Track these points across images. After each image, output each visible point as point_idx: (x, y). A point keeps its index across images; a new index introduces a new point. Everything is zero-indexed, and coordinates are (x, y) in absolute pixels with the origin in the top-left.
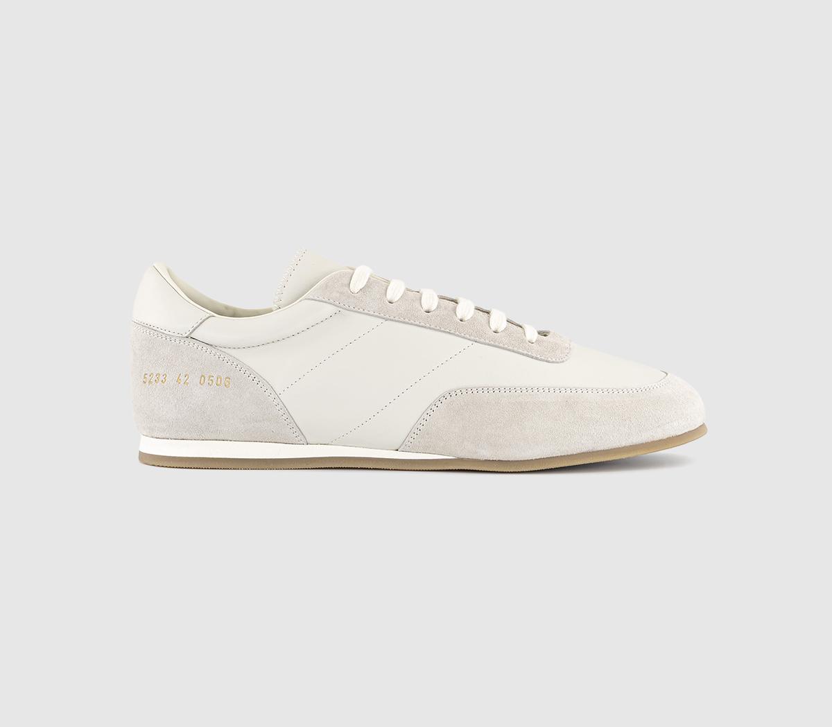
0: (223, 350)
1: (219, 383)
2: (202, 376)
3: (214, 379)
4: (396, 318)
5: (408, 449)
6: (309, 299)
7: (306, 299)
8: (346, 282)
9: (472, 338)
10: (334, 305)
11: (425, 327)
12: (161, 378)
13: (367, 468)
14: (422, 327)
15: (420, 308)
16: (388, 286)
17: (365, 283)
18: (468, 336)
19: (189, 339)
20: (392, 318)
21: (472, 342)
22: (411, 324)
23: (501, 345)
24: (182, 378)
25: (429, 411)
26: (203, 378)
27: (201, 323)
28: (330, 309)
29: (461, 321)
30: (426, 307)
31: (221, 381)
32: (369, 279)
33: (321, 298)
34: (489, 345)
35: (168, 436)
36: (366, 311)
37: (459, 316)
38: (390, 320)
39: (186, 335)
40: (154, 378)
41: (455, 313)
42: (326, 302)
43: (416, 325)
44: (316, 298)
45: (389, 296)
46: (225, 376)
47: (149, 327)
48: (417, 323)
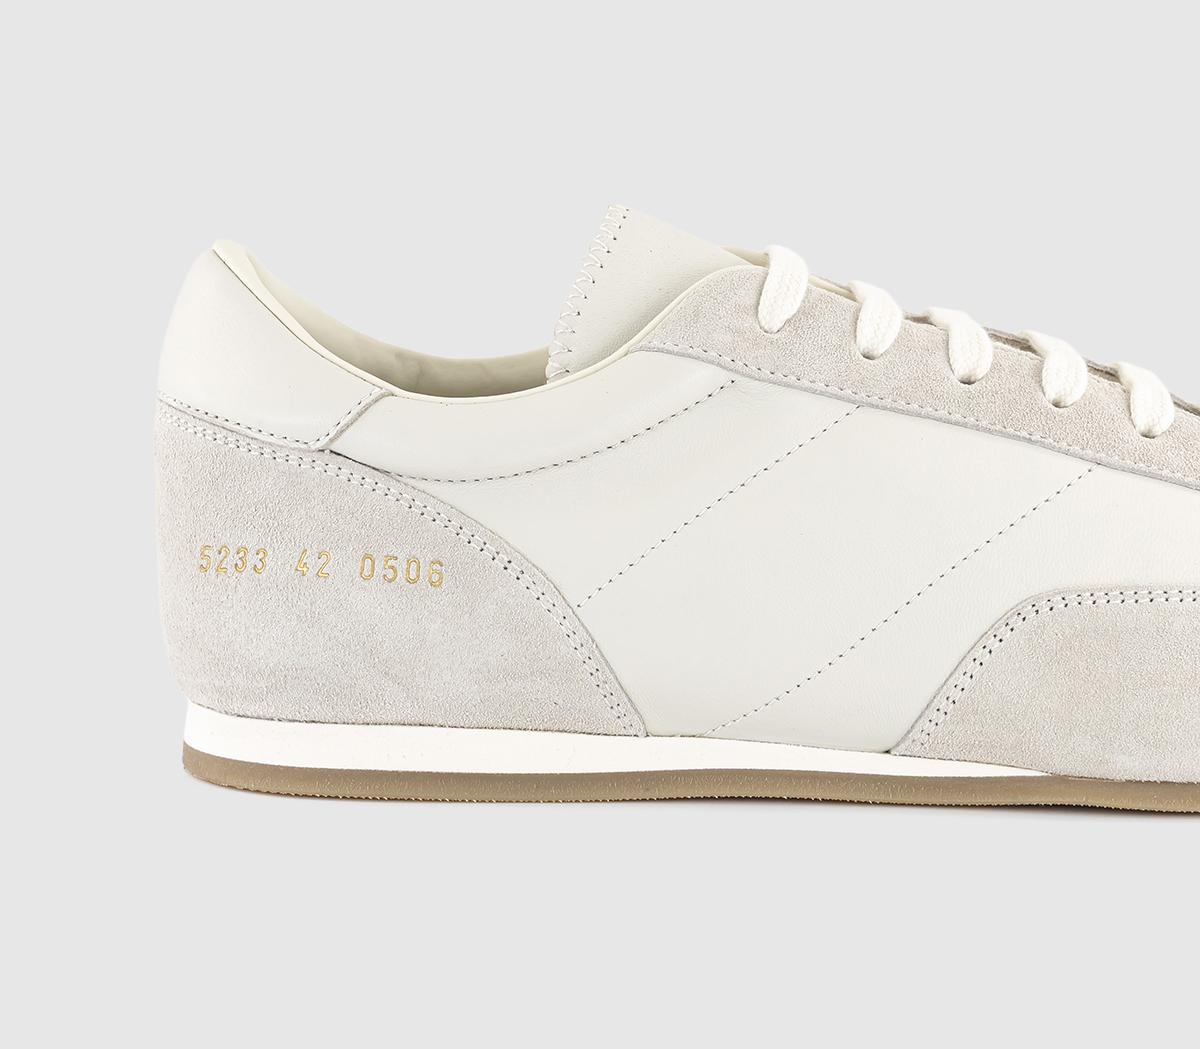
0: (421, 485)
1: (413, 575)
2: (367, 556)
3: (401, 566)
4: (888, 402)
5: (917, 749)
6: (649, 350)
7: (641, 349)
8: (750, 301)
9: (1089, 453)
10: (719, 365)
11: (965, 425)
12: (252, 560)
13: (809, 800)
14: (957, 423)
15: (946, 370)
16: (859, 310)
17: (797, 304)
18: (1076, 448)
19: (327, 455)
20: (875, 399)
21: (1089, 465)
22: (928, 417)
23: (1166, 472)
24: (310, 559)
25: (979, 653)
26: (368, 562)
27: (360, 414)
28: (705, 376)
29: (1057, 405)
30: (962, 369)
31: (418, 570)
32: (809, 291)
33: (682, 347)
34: (1133, 471)
35: (271, 713)
36: (805, 382)
37: (1052, 393)
38: (872, 406)
39: (319, 445)
40: (232, 558)
41: (1040, 382)
42: (698, 358)
43: (939, 420)
44: (669, 346)
45: (866, 338)
46: (430, 557)
47: (214, 421)
48: (942, 413)
